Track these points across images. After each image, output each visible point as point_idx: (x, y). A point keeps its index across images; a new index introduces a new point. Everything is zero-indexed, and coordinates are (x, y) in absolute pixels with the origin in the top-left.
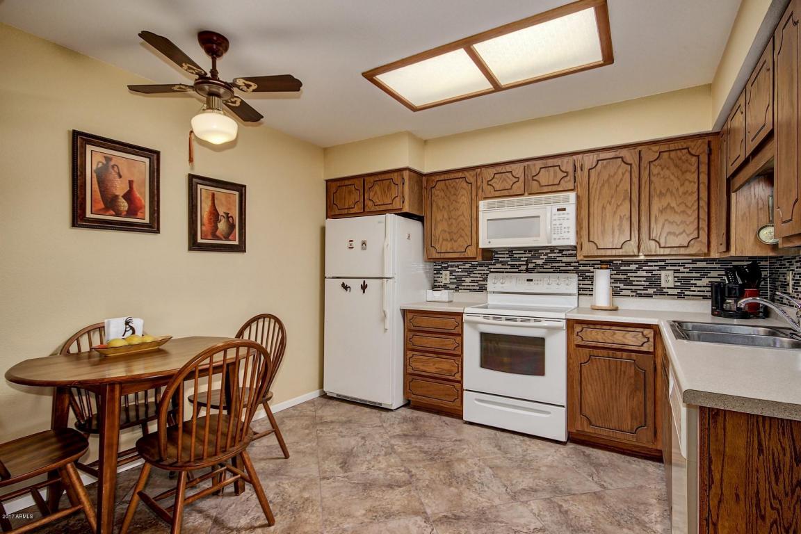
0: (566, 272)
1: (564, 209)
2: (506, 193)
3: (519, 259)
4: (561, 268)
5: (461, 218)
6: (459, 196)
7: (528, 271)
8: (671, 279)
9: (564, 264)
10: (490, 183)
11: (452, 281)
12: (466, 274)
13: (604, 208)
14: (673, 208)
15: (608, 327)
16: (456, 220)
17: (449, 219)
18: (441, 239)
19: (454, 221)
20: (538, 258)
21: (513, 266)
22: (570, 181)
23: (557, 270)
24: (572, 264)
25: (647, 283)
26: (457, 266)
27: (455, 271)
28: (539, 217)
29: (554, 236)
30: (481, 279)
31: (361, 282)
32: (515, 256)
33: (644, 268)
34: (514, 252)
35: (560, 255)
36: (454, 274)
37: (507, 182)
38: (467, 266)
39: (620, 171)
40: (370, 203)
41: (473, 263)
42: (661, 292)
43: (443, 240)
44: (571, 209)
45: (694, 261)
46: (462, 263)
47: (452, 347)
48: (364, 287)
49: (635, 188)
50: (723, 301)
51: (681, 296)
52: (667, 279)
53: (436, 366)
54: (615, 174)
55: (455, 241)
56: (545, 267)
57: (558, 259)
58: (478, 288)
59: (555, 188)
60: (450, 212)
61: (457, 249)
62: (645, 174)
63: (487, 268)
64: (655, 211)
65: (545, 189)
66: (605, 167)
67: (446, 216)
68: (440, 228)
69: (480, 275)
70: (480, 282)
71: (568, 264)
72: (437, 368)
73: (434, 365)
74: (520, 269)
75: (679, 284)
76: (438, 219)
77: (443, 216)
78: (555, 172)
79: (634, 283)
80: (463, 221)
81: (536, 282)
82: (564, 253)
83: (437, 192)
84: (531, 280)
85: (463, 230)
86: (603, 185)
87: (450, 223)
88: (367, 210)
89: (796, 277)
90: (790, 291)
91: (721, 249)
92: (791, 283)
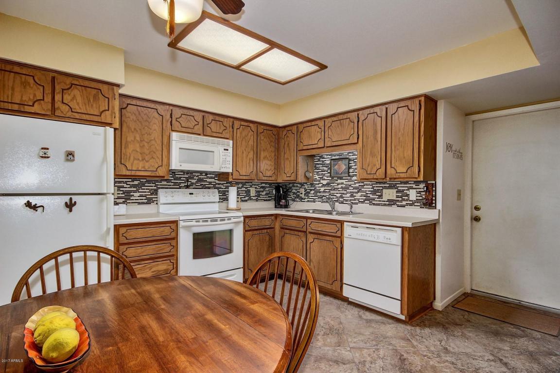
0: (209, 188)
1: (227, 150)
2: (190, 131)
3: (180, 179)
4: (206, 186)
5: (153, 142)
6: (151, 124)
7: (187, 187)
8: (254, 192)
9: (208, 183)
10: (178, 120)
11: (119, 195)
12: (135, 189)
13: (243, 152)
14: (268, 158)
15: (259, 218)
16: (148, 143)
17: (141, 141)
18: (132, 158)
19: (146, 144)
20: (193, 178)
21: (175, 184)
22: (227, 133)
23: (204, 187)
25: (245, 194)
26: (126, 183)
27: (123, 187)
28: (213, 152)
29: (223, 166)
30: (149, 194)
31: (66, 199)
32: (177, 176)
33: (245, 186)
34: (176, 173)
35: (206, 177)
36: (121, 189)
37: (191, 123)
38: (136, 183)
39: (250, 134)
40: (65, 108)
41: (141, 180)
42: (250, 199)
43: (135, 159)
44: (231, 150)
45: (262, 183)
46: (130, 180)
47: (168, 249)
48: (70, 206)
49: (255, 144)
50: (280, 201)
51: (257, 200)
52: (253, 192)
53: (152, 270)
54: (248, 135)
55: (147, 162)
56: (197, 184)
57: (205, 179)
58: (146, 201)
59: (220, 135)
60: (143, 135)
61: (149, 168)
62: (259, 139)
63: (154, 185)
64: (262, 158)
65: (214, 135)
66: (243, 129)
67: (138, 139)
68: (131, 147)
69: (148, 191)
70: (148, 196)
71: (210, 183)
72: (153, 272)
73: (150, 270)
74: (180, 185)
75: (256, 194)
76: (129, 139)
77: (135, 137)
78: (220, 125)
79: (241, 194)
80: (154, 145)
81: (196, 195)
82: (208, 176)
83: (128, 115)
84: (192, 194)
85: (155, 153)
86: (242, 140)
87: (141, 145)
88: (58, 113)
89: (308, 190)
90: (303, 196)
91: (288, 179)
92: (303, 193)
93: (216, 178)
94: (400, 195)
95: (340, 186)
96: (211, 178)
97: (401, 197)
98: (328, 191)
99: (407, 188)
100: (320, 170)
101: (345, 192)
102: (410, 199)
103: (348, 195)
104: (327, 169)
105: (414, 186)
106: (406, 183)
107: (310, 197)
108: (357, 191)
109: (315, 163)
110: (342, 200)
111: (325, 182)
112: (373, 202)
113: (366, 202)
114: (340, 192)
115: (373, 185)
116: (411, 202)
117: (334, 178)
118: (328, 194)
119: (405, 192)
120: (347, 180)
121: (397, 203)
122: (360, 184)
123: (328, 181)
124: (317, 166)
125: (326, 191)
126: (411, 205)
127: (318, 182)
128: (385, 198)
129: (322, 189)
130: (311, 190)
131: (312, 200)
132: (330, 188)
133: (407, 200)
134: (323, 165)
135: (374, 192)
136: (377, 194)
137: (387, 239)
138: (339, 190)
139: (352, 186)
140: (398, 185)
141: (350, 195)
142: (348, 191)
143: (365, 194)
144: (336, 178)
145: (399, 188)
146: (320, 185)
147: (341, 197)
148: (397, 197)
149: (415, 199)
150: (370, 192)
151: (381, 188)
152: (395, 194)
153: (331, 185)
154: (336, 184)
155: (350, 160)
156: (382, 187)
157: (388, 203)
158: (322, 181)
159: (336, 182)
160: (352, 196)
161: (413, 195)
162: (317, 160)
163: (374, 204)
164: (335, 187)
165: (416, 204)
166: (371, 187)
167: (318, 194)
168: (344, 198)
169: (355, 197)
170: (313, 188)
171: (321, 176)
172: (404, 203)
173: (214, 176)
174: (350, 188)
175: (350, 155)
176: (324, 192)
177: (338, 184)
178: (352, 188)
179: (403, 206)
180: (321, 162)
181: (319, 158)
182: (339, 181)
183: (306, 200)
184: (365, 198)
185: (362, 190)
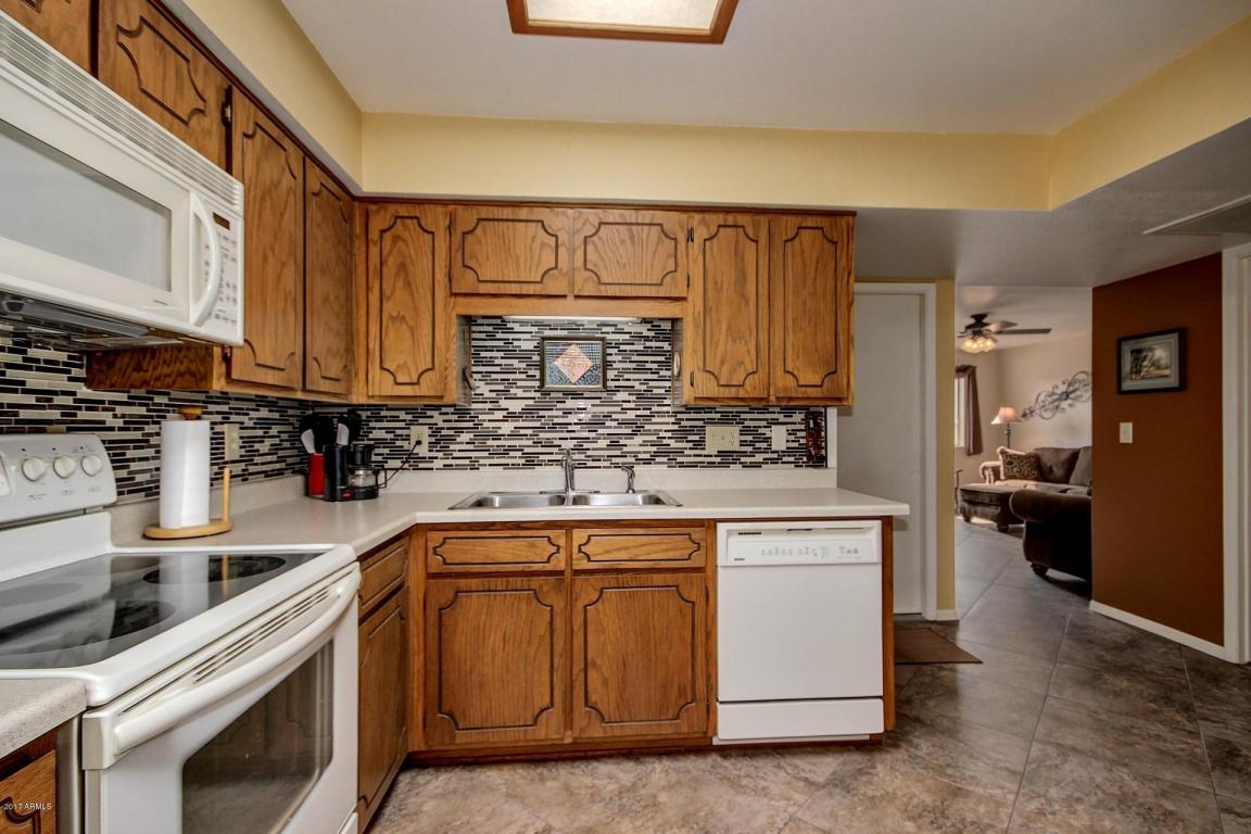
0: (38, 427)
1: (228, 225)
4: (24, 414)
8: (237, 442)
9: (31, 399)
13: (265, 258)
24: (58, 400)
39: (284, 184)
49: (300, 234)
51: (244, 477)
52: (232, 444)
54: (279, 183)
59: (179, 129)
62: (309, 215)
66: (265, 149)
71: (45, 397)
75: (242, 452)
78: (178, 72)
89: (444, 432)
90: (423, 451)
91: (408, 391)
92: (426, 440)
93: (75, 372)
94: (750, 438)
95: (573, 419)
96: (50, 367)
97: (751, 444)
98: (530, 432)
99: (765, 423)
100: (498, 369)
101: (593, 435)
102: (774, 448)
103: (603, 443)
104: (524, 365)
105: (781, 418)
106: (765, 410)
107: (455, 454)
108: (629, 431)
109: (474, 343)
110: (582, 457)
111: (516, 406)
112: (679, 459)
113: (658, 459)
114: (573, 435)
115: (679, 416)
116: (775, 456)
117: (553, 395)
118: (530, 443)
119: (760, 431)
120: (598, 402)
121: (743, 459)
122: (639, 413)
123: (531, 402)
124: (483, 354)
125: (522, 432)
126: (774, 461)
127: (490, 406)
128: (712, 447)
129: (507, 428)
130: (459, 430)
131: (467, 462)
132: (538, 424)
133: (766, 451)
134: (509, 352)
135: (682, 433)
136: (690, 438)
137: (849, 552)
138: (570, 428)
139: (614, 416)
140: (743, 416)
141: (608, 442)
142: (600, 431)
143: (654, 438)
144: (560, 395)
145: (747, 423)
146: (499, 415)
147: (578, 448)
148: (743, 443)
149: (784, 449)
150: (670, 434)
151: (701, 423)
152: (737, 438)
153: (541, 413)
154: (560, 413)
155: (606, 344)
156: (703, 420)
157: (718, 459)
158: (503, 403)
159: (559, 406)
160: (614, 445)
161: (779, 438)
162: (483, 336)
163: (682, 465)
164: (556, 420)
165: (785, 459)
166: (673, 420)
167: (490, 443)
168: (589, 453)
169: (625, 449)
170: (471, 425)
171: (501, 387)
172: (759, 458)
173: (62, 356)
174: (608, 423)
175: (605, 329)
176: (512, 436)
177: (567, 412)
178: (615, 423)
179: (757, 465)
180: (501, 343)
181: (491, 329)
182: (570, 403)
183: (438, 464)
184: (655, 449)
185: (646, 427)
